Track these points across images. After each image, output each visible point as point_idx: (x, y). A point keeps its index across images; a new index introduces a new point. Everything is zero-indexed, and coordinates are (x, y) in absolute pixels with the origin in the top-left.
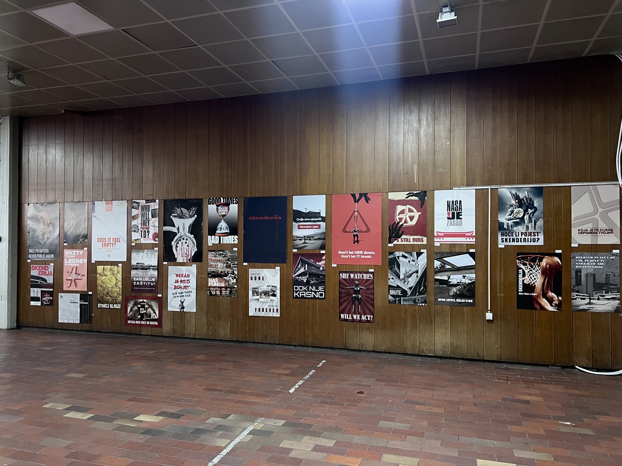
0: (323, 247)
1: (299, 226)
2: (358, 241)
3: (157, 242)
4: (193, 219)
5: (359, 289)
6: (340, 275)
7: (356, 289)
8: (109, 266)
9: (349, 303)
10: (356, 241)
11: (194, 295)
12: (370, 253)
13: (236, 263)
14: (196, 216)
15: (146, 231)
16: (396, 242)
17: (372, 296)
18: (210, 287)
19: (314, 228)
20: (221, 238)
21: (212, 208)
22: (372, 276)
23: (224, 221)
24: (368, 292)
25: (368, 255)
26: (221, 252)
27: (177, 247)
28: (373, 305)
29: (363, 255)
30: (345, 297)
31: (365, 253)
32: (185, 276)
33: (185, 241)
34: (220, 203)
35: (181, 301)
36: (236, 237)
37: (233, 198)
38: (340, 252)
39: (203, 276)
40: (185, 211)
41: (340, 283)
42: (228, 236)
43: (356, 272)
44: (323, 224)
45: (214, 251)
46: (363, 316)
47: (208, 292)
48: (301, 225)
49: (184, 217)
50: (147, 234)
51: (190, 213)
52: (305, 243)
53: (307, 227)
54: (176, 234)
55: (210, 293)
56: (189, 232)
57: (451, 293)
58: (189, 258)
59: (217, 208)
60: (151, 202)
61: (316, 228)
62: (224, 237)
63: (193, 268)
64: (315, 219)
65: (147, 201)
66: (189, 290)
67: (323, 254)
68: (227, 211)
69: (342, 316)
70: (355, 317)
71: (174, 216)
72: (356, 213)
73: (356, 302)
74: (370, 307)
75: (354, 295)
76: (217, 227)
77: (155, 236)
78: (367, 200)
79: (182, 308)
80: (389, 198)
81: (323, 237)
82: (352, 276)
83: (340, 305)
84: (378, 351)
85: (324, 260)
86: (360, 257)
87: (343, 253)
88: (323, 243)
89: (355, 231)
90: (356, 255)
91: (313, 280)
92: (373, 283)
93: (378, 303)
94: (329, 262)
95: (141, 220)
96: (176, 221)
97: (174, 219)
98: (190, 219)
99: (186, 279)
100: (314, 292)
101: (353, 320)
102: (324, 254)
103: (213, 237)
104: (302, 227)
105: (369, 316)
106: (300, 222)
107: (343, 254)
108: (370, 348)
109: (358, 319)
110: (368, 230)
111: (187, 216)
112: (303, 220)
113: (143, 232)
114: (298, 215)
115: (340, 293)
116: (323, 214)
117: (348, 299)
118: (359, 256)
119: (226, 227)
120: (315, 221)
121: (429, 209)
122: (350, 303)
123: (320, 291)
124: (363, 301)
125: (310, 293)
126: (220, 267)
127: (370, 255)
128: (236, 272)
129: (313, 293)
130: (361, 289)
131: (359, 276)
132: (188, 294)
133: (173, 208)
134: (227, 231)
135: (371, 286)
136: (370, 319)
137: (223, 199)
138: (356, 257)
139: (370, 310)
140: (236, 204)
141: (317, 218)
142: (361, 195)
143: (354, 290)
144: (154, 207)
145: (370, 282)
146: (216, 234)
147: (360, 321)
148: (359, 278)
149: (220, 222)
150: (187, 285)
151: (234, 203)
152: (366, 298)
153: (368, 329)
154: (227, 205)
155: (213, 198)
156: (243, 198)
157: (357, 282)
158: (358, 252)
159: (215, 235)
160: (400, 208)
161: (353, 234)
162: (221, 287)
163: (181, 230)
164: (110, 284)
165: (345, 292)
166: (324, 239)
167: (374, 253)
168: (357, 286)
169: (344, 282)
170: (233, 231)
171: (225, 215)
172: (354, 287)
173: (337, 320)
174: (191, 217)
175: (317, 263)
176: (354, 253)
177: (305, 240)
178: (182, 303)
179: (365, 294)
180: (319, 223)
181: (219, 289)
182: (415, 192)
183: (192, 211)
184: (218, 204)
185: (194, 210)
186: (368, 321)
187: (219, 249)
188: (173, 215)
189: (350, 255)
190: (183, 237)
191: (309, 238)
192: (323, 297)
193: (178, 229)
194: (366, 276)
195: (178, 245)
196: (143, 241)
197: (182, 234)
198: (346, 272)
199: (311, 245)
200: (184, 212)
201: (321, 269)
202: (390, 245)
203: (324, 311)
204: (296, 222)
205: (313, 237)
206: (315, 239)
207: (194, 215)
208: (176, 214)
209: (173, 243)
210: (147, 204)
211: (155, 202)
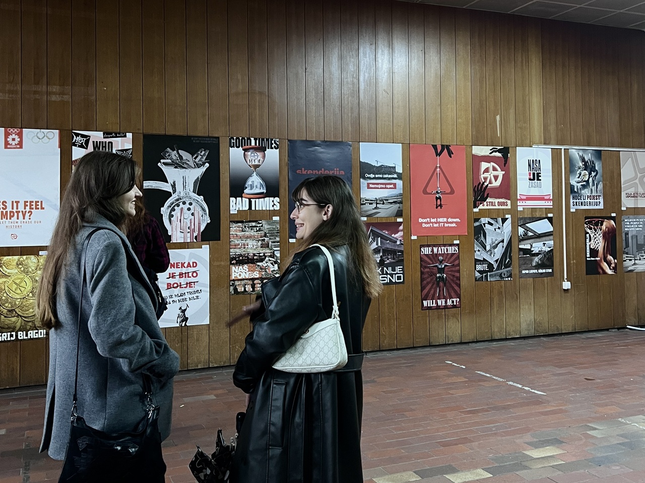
0: (399, 214)
1: (368, 184)
2: (441, 205)
4: (203, 169)
5: (443, 266)
6: (421, 250)
7: (440, 267)
8: (16, 258)
9: (433, 285)
10: (439, 206)
11: (205, 296)
12: (455, 220)
13: (278, 239)
14: (207, 165)
16: (481, 207)
17: (457, 274)
18: (234, 280)
19: (387, 188)
20: (253, 201)
21: (236, 154)
22: (457, 249)
23: (258, 174)
24: (454, 269)
25: (452, 222)
26: (254, 224)
27: (171, 216)
28: (459, 285)
29: (448, 223)
30: (428, 278)
31: (450, 220)
32: (189, 265)
33: (187, 206)
34: (249, 146)
35: (180, 308)
36: (277, 199)
37: (272, 140)
38: (421, 220)
39: (223, 263)
40: (185, 155)
41: (421, 261)
42: (264, 198)
43: (439, 245)
44: (399, 183)
45: (242, 222)
46: (448, 300)
47: (232, 288)
48: (371, 183)
49: (185, 166)
51: (197, 160)
52: (376, 208)
53: (380, 186)
54: (168, 195)
55: (235, 289)
56: (194, 192)
57: (534, 264)
58: (195, 234)
59: (244, 153)
60: (116, 137)
61: (390, 188)
62: (257, 200)
63: (204, 252)
64: (390, 176)
65: (107, 134)
66: (197, 288)
67: (400, 223)
68: (262, 159)
69: (425, 303)
70: (439, 302)
71: (165, 164)
72: (438, 169)
73: (441, 284)
74: (456, 288)
75: (438, 275)
76: (245, 183)
78: (450, 153)
79: (182, 321)
80: (474, 152)
81: (400, 200)
82: (435, 249)
83: (423, 289)
84: (465, 341)
85: (401, 231)
86: (444, 225)
87: (425, 220)
88: (399, 207)
89: (437, 192)
90: (439, 223)
91: (388, 259)
92: (458, 257)
93: (464, 282)
94: (408, 233)
96: (168, 171)
97: (165, 169)
98: (197, 169)
99: (191, 270)
100: (390, 274)
101: (438, 307)
102: (402, 222)
103: (239, 199)
104: (373, 186)
105: (455, 300)
106: (370, 178)
107: (424, 223)
108: (457, 340)
109: (443, 305)
110: (452, 192)
111: (191, 163)
112: (374, 176)
114: (366, 170)
115: (422, 273)
116: (399, 170)
117: (432, 279)
118: (442, 224)
119: (261, 185)
120: (389, 179)
121: (512, 169)
122: (435, 286)
123: (397, 273)
124: (449, 281)
125: (385, 277)
126: (252, 247)
127: (455, 222)
128: (278, 254)
129: (389, 276)
130: (446, 266)
131: (442, 250)
132: (195, 296)
133: (164, 150)
134: (262, 191)
135: (457, 262)
136: (456, 303)
137: (255, 139)
138: (439, 225)
139: (455, 292)
140: (276, 148)
141: (392, 174)
142: (443, 146)
143: (438, 268)
144: (123, 145)
145: (455, 256)
146: (243, 195)
147: (446, 307)
148: (443, 253)
149: (251, 176)
150: (192, 280)
151: (272, 148)
152: (451, 278)
153: (454, 316)
154: (262, 149)
155: (238, 138)
156: (287, 142)
157: (441, 258)
158: (441, 220)
159: (242, 197)
160: (484, 165)
161: (435, 196)
162: (253, 279)
163: (179, 187)
164: (19, 291)
165: (428, 272)
166: (401, 203)
167: (458, 220)
168: (441, 262)
169: (426, 259)
170: (272, 190)
171: (256, 166)
172: (437, 264)
173: (420, 310)
174: (198, 166)
175: (393, 235)
176: (437, 220)
177: (377, 203)
178: (184, 311)
179: (450, 273)
180: (393, 181)
181: (250, 282)
182: (499, 148)
183: (200, 157)
184: (246, 147)
185: (204, 154)
186: (454, 306)
187: (249, 218)
188: (162, 161)
189: (433, 223)
190: (184, 200)
191: (383, 201)
192: (402, 280)
193: (174, 186)
194: (451, 250)
195: (173, 213)
197: (182, 195)
198: (428, 246)
199: (385, 212)
200: (184, 158)
201: (398, 243)
202: (476, 210)
203: (403, 300)
204: (365, 178)
205: (387, 200)
206: (389, 203)
207: (204, 164)
208: (170, 161)
209: (164, 210)
210: (108, 140)
211: (125, 136)
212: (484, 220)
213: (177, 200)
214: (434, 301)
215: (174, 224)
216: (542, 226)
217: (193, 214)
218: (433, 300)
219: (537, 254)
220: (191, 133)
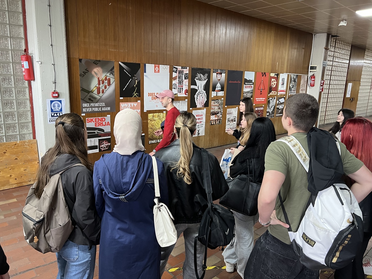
0: (252, 96)
2: (261, 94)
3: (187, 96)
4: (206, 81)
8: (157, 114)
11: (204, 126)
13: (222, 106)
15: (181, 88)
16: (270, 94)
18: (211, 120)
19: (250, 88)
20: (217, 92)
21: (214, 75)
23: (220, 83)
24: (262, 115)
26: (217, 101)
27: (197, 98)
32: (201, 116)
33: (201, 94)
36: (223, 92)
37: (224, 70)
39: (209, 115)
43: (259, 107)
45: (214, 100)
47: (210, 123)
48: (247, 86)
54: (197, 90)
55: (211, 123)
56: (203, 89)
57: (279, 113)
58: (203, 105)
59: (217, 75)
60: (185, 69)
62: (219, 92)
63: (204, 111)
65: (182, 68)
66: (202, 123)
68: (221, 77)
72: (262, 81)
76: (216, 86)
77: (186, 91)
78: (265, 75)
79: (198, 134)
80: (271, 75)
82: (258, 109)
89: (261, 89)
92: (263, 111)
95: (179, 81)
96: (197, 82)
99: (201, 117)
103: (214, 92)
107: (257, 100)
110: (264, 89)
111: (203, 79)
112: (247, 83)
114: (246, 81)
116: (253, 81)
119: (220, 87)
121: (278, 81)
126: (216, 109)
128: (222, 112)
132: (201, 126)
133: (196, 74)
135: (263, 113)
137: (220, 70)
140: (224, 73)
141: (251, 83)
142: (264, 73)
144: (186, 71)
148: (260, 109)
149: (218, 84)
150: (201, 120)
154: (221, 74)
155: (215, 69)
156: (227, 71)
157: (259, 111)
158: (261, 99)
160: (273, 80)
162: (216, 120)
163: (200, 88)
164: (158, 126)
166: (252, 93)
167: (264, 99)
168: (260, 113)
170: (222, 90)
171: (219, 80)
172: (258, 113)
177: (247, 93)
178: (199, 131)
180: (252, 85)
181: (215, 121)
182: (276, 74)
183: (205, 76)
184: (217, 73)
185: (207, 76)
187: (216, 99)
188: (196, 78)
189: (259, 100)
190: (201, 92)
193: (198, 87)
194: (262, 108)
196: (179, 95)
197: (200, 90)
198: (257, 107)
200: (202, 77)
204: (245, 84)
205: (249, 92)
207: (206, 79)
208: (198, 78)
209: (196, 96)
210: (182, 70)
211: (187, 68)
212: (270, 98)
213: (199, 92)
215: (198, 101)
216: (282, 100)
217: (202, 98)
219: (280, 109)
220: (204, 68)
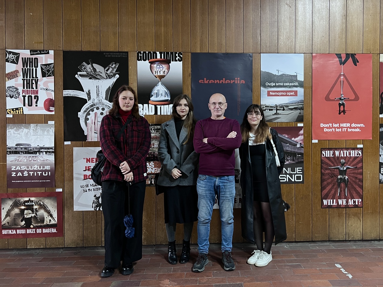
0: (300, 119)
1: (269, 92)
2: (344, 111)
3: (53, 113)
4: (114, 80)
5: (345, 169)
6: (321, 153)
7: (341, 169)
9: (334, 186)
10: (342, 111)
12: (359, 125)
14: (117, 76)
15: (33, 96)
17: (360, 177)
19: (288, 96)
20: (159, 107)
21: (143, 66)
22: (360, 153)
23: (163, 84)
24: (356, 171)
25: (356, 127)
27: (86, 119)
28: (362, 187)
29: (351, 128)
30: (328, 179)
31: (353, 125)
33: (101, 111)
34: (155, 59)
35: (95, 196)
37: (176, 53)
38: (322, 125)
40: (99, 68)
41: (322, 163)
42: (168, 104)
43: (342, 149)
44: (300, 91)
46: (350, 200)
48: (271, 91)
49: (98, 77)
50: (34, 101)
51: (108, 72)
52: (276, 114)
53: (280, 94)
54: (84, 101)
56: (106, 99)
59: (151, 66)
60: (41, 54)
61: (291, 95)
62: (162, 106)
64: (291, 84)
65: (33, 52)
67: (301, 128)
68: (166, 71)
69: (325, 202)
70: (340, 202)
71: (81, 75)
72: (342, 77)
73: (343, 185)
74: (359, 189)
75: (339, 177)
76: (151, 91)
77: (49, 104)
78: (355, 62)
79: (97, 206)
80: (381, 60)
81: (301, 106)
82: (337, 153)
83: (323, 189)
84: (367, 239)
85: (302, 135)
86: (347, 130)
87: (327, 125)
88: (300, 113)
89: (340, 99)
90: (342, 128)
91: (288, 160)
92: (361, 161)
93: (367, 184)
94: (308, 137)
95: (24, 80)
96: (84, 82)
97: (81, 79)
98: (109, 80)
100: (289, 174)
101: (338, 207)
102: (302, 127)
103: (146, 105)
104: (273, 94)
105: (357, 200)
106: (271, 87)
107: (326, 127)
108: (358, 236)
109: (344, 204)
110: (357, 98)
111: (104, 75)
112: (274, 84)
113: (26, 98)
114: (268, 78)
115: (322, 174)
116: (301, 78)
117: (332, 181)
118: (345, 129)
119: (166, 93)
120: (290, 87)
122: (336, 186)
123: (297, 174)
124: (350, 182)
125: (284, 177)
127: (359, 128)
129: (288, 176)
130: (348, 168)
131: (344, 153)
133: (80, 64)
134: (166, 98)
135: (360, 165)
136: (358, 203)
137: (161, 53)
138: (342, 130)
139: (358, 193)
140: (180, 61)
141: (293, 82)
142: (348, 55)
143: (340, 170)
144: (46, 60)
145: (358, 159)
146: (150, 102)
147: (347, 207)
148: (345, 156)
149: (156, 85)
151: (176, 61)
152: (354, 179)
153: (356, 215)
154: (167, 62)
155: (145, 52)
156: (190, 54)
158: (344, 125)
159: (148, 104)
163: (93, 95)
165: (328, 174)
166: (302, 109)
167: (362, 125)
168: (343, 165)
169: (327, 161)
171: (162, 77)
172: (339, 167)
173: (319, 207)
174: (110, 77)
175: (293, 139)
176: (340, 125)
177: (277, 110)
178: (98, 199)
179: (352, 175)
180: (295, 89)
183: (111, 69)
184: (153, 60)
185: (115, 67)
186: (356, 206)
187: (154, 122)
188: (79, 73)
189: (335, 128)
190: (98, 106)
191: (283, 107)
192: (301, 180)
193: (89, 94)
194: (354, 154)
195: (88, 117)
196: (27, 111)
197: (96, 101)
198: (330, 149)
199: (285, 117)
200: (97, 70)
201: (298, 146)
203: (302, 198)
204: (265, 86)
205: (288, 106)
206: (290, 109)
207: (114, 75)
208: (85, 73)
209: (81, 115)
210: (34, 57)
211: (48, 53)
213: (92, 106)
214: (335, 200)
215: (89, 126)
218: (333, 199)
220: (103, 49)
